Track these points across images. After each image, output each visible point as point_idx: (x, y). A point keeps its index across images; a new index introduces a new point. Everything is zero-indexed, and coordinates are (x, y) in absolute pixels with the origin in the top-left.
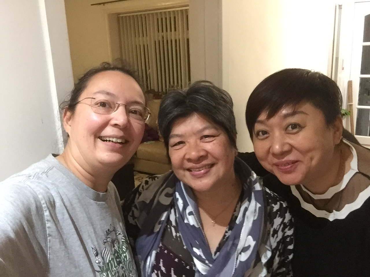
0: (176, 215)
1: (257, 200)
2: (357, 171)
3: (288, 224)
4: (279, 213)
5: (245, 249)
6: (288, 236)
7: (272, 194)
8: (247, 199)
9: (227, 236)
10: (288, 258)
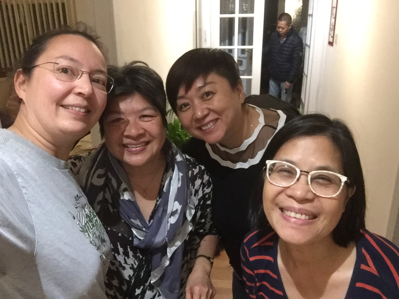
0: (110, 193)
1: (179, 170)
2: (264, 124)
3: (206, 184)
4: (198, 175)
5: (173, 214)
6: (207, 194)
7: (191, 159)
8: (171, 170)
9: (158, 205)
10: (207, 211)
